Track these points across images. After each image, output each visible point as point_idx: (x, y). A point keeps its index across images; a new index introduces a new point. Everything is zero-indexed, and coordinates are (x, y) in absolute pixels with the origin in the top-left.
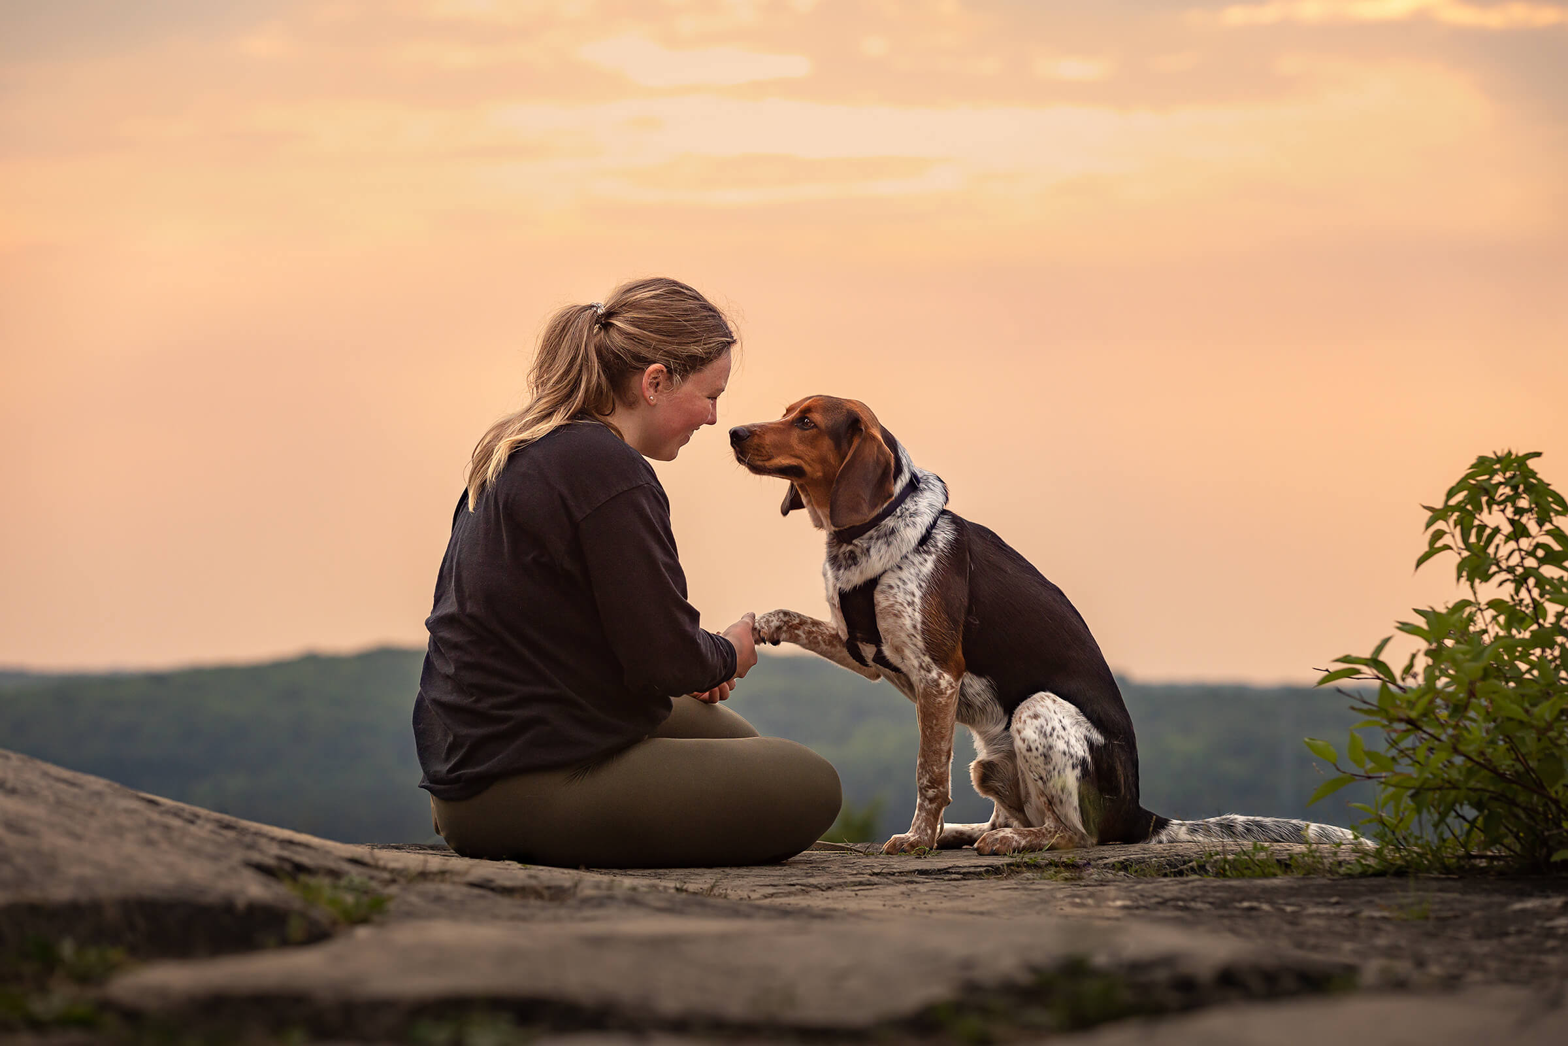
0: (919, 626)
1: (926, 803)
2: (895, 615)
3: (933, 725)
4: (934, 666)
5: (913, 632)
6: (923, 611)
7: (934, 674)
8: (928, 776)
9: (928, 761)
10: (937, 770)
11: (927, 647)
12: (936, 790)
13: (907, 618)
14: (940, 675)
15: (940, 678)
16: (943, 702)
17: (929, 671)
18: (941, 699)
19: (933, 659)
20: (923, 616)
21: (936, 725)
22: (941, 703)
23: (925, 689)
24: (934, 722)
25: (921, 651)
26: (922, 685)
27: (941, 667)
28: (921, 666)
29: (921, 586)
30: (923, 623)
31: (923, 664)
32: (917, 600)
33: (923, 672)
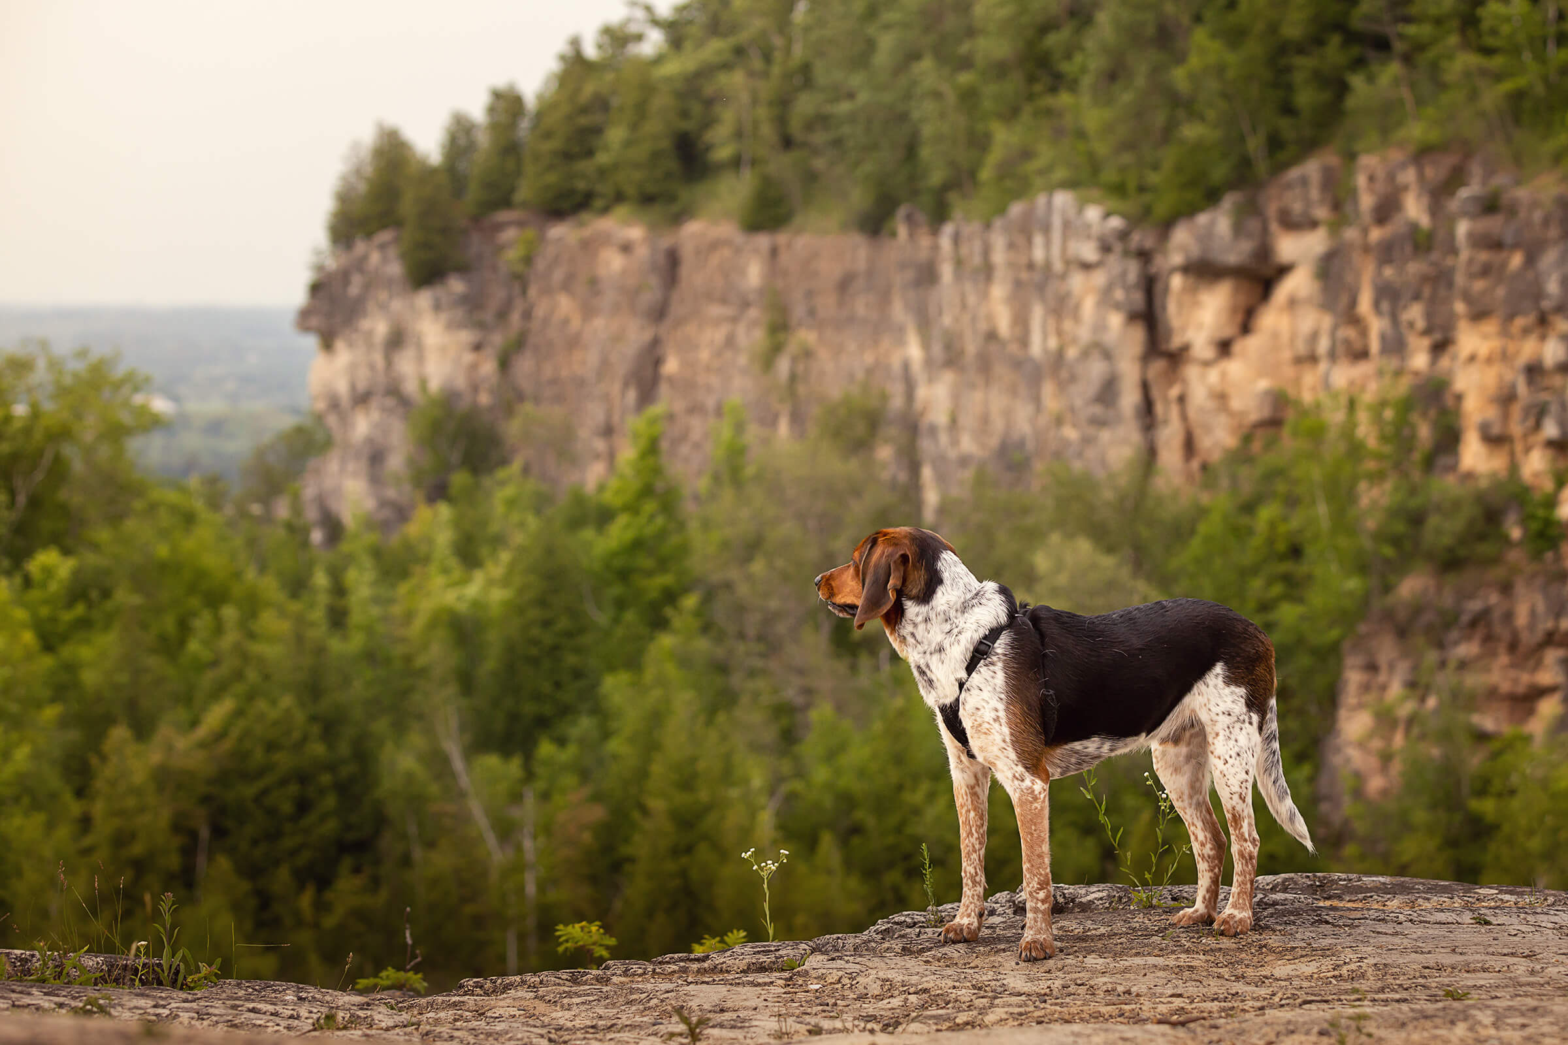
0: (1008, 739)
1: (1039, 905)
2: (985, 733)
3: (1033, 831)
4: (1027, 774)
5: (1003, 745)
6: (1010, 723)
7: (1028, 783)
8: (1036, 879)
9: (1034, 864)
10: (1043, 872)
11: (1019, 758)
12: (1045, 891)
13: (996, 734)
14: (1033, 782)
15: (1033, 784)
16: (1039, 807)
17: (1023, 780)
18: (1036, 805)
19: (1026, 768)
20: (1010, 728)
21: (1035, 830)
22: (1036, 808)
23: (1020, 799)
24: (1033, 827)
25: (1013, 761)
26: (1017, 795)
27: (1033, 775)
28: (1014, 776)
29: (1001, 699)
30: (1012, 734)
31: (1017, 775)
32: (1002, 714)
33: (1016, 782)
